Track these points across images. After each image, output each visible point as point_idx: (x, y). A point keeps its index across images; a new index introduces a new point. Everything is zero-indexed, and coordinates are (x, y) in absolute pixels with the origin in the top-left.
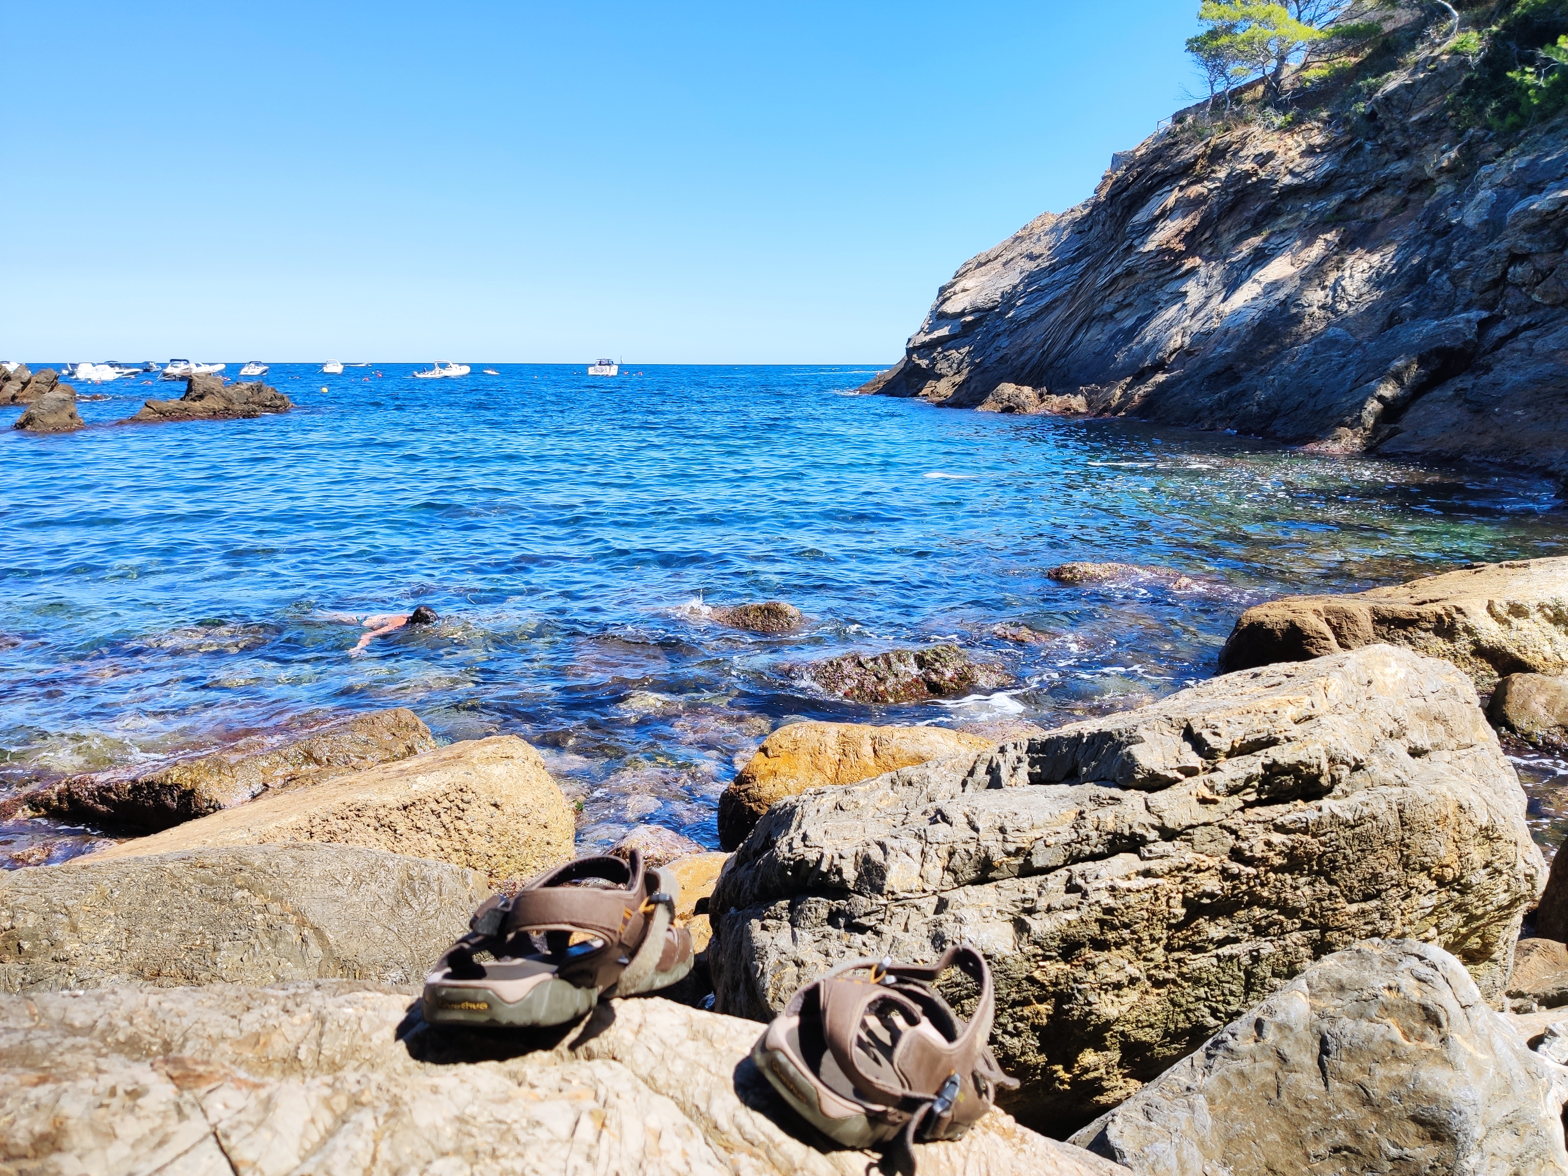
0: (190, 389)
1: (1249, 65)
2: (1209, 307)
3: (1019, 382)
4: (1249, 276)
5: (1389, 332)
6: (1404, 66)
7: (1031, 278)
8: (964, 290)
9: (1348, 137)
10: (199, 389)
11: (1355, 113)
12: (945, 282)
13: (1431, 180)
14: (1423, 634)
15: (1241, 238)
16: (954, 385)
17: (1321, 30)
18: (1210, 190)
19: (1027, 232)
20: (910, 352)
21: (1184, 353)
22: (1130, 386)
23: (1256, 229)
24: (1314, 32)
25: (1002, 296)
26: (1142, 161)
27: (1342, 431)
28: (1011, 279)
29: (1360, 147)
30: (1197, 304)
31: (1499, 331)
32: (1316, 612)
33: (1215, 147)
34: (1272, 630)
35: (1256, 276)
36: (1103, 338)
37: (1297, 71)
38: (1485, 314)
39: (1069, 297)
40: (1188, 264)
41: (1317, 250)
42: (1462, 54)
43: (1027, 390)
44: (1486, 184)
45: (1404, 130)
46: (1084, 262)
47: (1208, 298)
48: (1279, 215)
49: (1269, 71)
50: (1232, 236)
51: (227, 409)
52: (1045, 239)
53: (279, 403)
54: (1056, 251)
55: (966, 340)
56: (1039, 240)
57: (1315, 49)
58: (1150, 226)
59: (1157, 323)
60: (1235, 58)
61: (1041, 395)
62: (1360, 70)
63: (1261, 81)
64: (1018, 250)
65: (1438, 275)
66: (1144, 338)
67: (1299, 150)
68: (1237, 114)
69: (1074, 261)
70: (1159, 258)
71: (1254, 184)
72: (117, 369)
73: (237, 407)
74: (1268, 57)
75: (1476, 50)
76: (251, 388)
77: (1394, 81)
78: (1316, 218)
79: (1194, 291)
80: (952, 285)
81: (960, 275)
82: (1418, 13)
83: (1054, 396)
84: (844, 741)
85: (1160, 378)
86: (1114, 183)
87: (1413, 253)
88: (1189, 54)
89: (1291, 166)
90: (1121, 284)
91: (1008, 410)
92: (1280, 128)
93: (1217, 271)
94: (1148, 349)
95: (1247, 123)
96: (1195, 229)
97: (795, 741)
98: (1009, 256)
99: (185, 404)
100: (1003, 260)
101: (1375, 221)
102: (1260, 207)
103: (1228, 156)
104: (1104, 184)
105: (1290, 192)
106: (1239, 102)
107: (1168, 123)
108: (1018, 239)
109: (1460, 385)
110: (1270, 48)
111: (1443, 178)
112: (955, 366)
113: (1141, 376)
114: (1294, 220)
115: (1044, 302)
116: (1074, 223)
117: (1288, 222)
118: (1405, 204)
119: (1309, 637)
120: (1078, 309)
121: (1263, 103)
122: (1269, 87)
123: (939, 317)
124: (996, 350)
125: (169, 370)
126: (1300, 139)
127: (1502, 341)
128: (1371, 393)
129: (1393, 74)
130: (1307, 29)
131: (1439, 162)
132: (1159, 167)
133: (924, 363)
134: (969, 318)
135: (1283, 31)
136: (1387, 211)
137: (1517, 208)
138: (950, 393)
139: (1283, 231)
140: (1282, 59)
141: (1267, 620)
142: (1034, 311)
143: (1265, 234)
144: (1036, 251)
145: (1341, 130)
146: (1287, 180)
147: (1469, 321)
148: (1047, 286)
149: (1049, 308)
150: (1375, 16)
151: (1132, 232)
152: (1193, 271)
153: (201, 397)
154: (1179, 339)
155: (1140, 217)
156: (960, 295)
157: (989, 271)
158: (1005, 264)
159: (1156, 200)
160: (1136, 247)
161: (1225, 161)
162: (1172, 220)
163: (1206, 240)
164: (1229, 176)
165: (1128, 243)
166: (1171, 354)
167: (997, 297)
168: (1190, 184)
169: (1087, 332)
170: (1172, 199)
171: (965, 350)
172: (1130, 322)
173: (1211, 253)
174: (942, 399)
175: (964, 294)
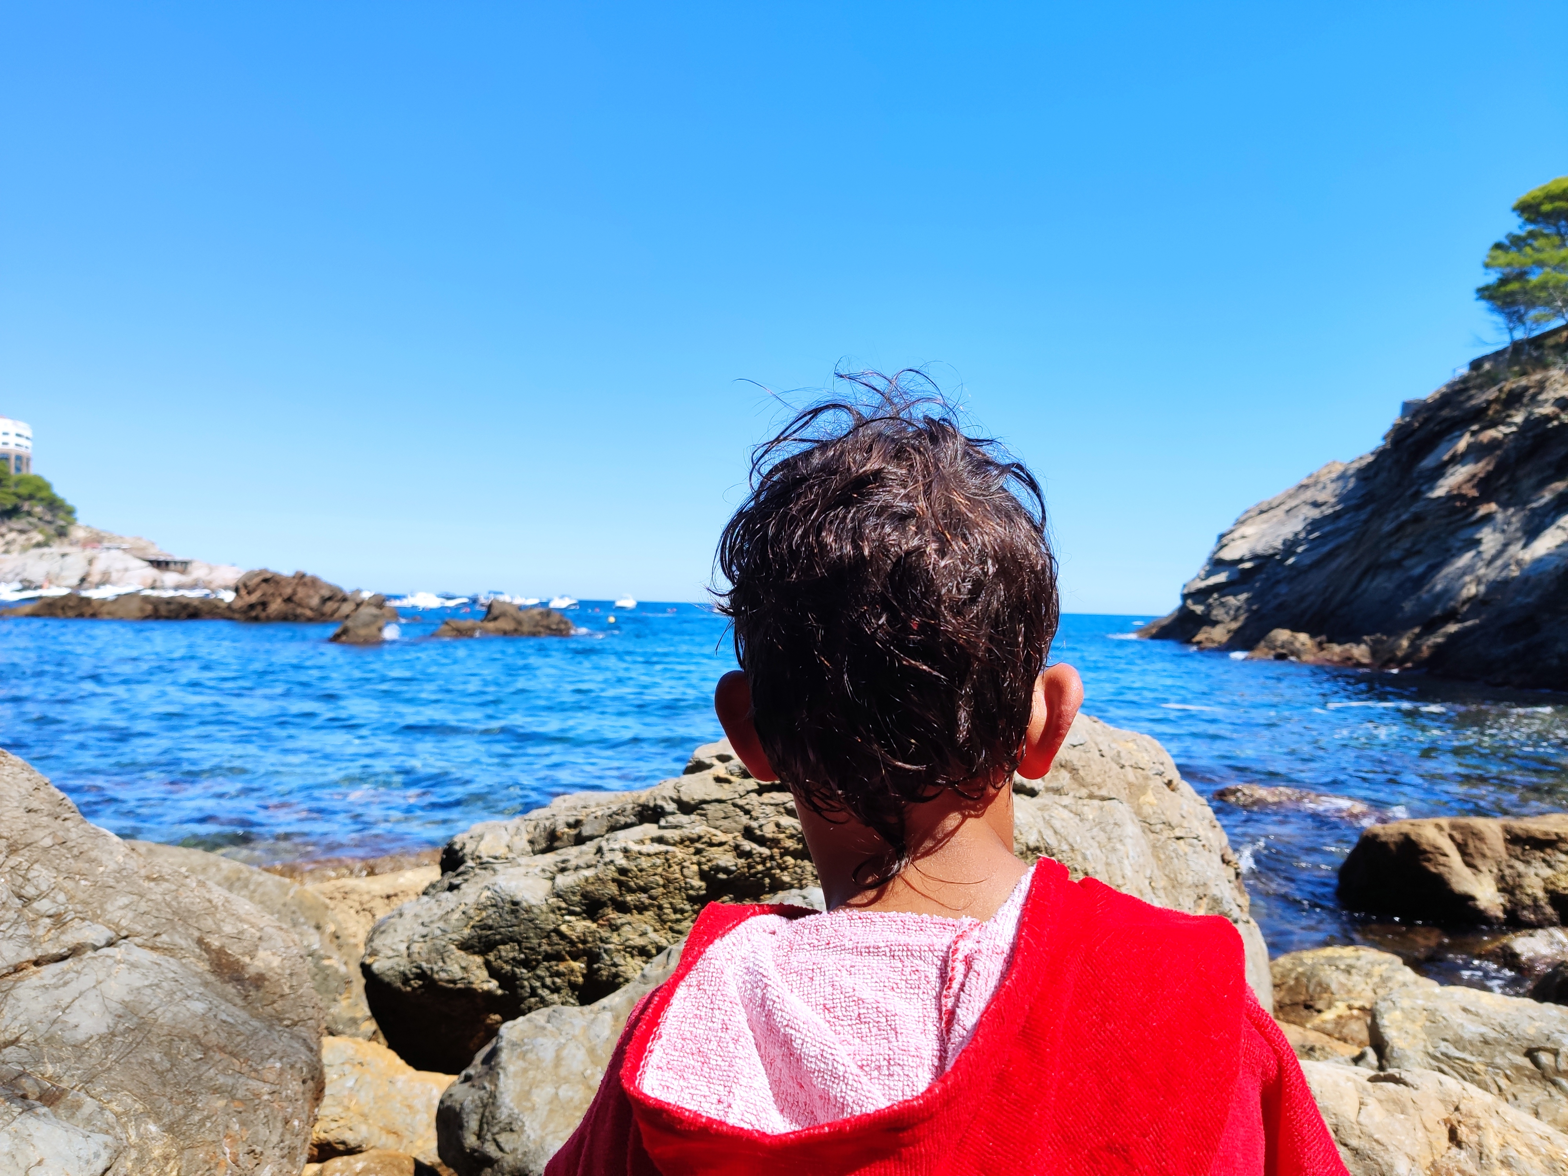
0: (487, 614)
1: (1548, 312)
2: (1506, 555)
3: (1296, 628)
4: (1552, 522)
7: (1314, 525)
8: (1243, 537)
10: (497, 614)
12: (1224, 529)
14: (1563, 857)
15: (1543, 483)
16: (1229, 632)
18: (1506, 435)
19: (1312, 480)
20: (1185, 597)
21: (1479, 602)
22: (1419, 636)
25: (1283, 543)
26: (1432, 406)
28: (1295, 526)
30: (1493, 551)
32: (1439, 828)
33: (1510, 392)
35: (1561, 523)
36: (1390, 586)
39: (1353, 544)
40: (1483, 510)
43: (1303, 637)
46: (1369, 509)
47: (1506, 546)
50: (1533, 481)
52: (1331, 487)
54: (1342, 498)
55: (1244, 587)
56: (1324, 487)
58: (1440, 471)
59: (1449, 570)
60: (1531, 304)
61: (1320, 643)
63: (1566, 327)
64: (1303, 497)
66: (1434, 586)
68: (1537, 358)
69: (1358, 508)
70: (1451, 504)
71: (1555, 427)
79: (1489, 538)
80: (1231, 532)
81: (1240, 523)
83: (1334, 645)
85: (1452, 628)
86: (1403, 430)
88: (1481, 302)
90: (1409, 531)
91: (1281, 657)
93: (1516, 517)
94: (1439, 597)
95: (1546, 367)
96: (1489, 475)
98: (1293, 503)
99: (484, 623)
100: (1286, 507)
103: (1525, 400)
104: (1392, 431)
106: (1540, 348)
107: (1465, 370)
108: (1303, 487)
112: (1232, 612)
113: (1431, 626)
115: (1326, 549)
116: (1359, 469)
120: (1362, 556)
121: (1563, 348)
123: (1217, 564)
124: (1275, 597)
132: (1445, 413)
133: (1199, 609)
134: (1248, 565)
138: (1225, 638)
141: (1381, 832)
142: (1314, 558)
144: (1321, 497)
148: (1330, 533)
149: (1331, 555)
151: (1419, 478)
152: (1488, 518)
154: (1474, 586)
155: (1428, 462)
156: (1239, 542)
157: (1271, 519)
158: (1288, 511)
159: (1443, 446)
160: (1424, 493)
161: (1522, 405)
162: (1463, 466)
163: (1503, 485)
164: (1527, 420)
165: (1413, 489)
166: (1464, 603)
167: (1278, 544)
168: (1483, 429)
169: (1373, 579)
170: (1462, 445)
171: (1243, 596)
172: (1419, 570)
173: (1509, 499)
174: (1216, 645)
175: (1243, 541)
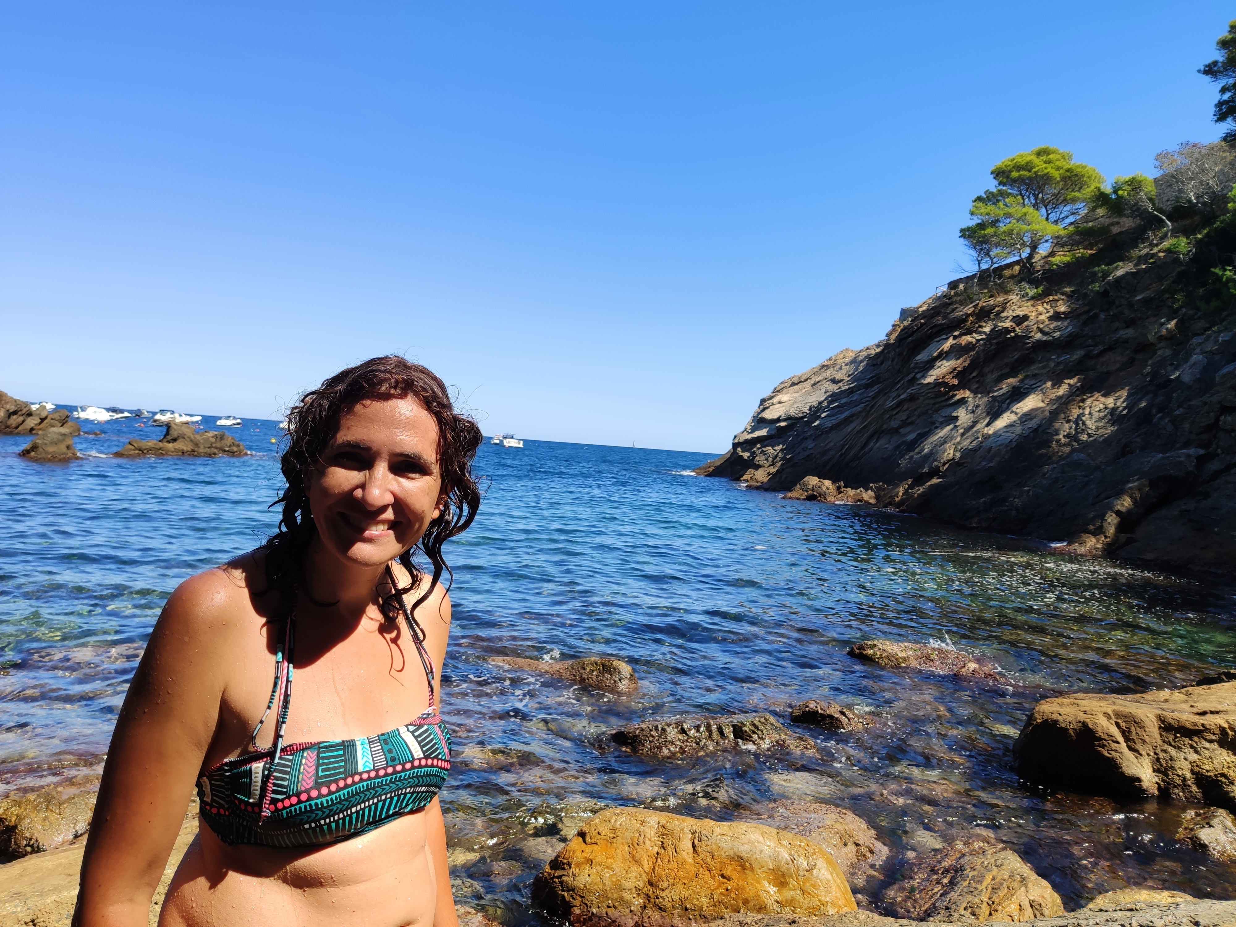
0: (167, 433)
1: (1008, 250)
2: (975, 429)
3: (822, 476)
4: (1008, 408)
5: (1122, 460)
6: (1130, 259)
7: (834, 397)
8: (780, 403)
9: (1086, 308)
10: (174, 433)
11: (1092, 291)
12: (766, 395)
13: (1152, 344)
14: (1207, 745)
15: (1000, 379)
16: (769, 474)
17: (1064, 228)
18: (978, 341)
19: (831, 362)
20: (735, 446)
21: (954, 464)
22: (911, 487)
23: (1013, 374)
24: (1059, 229)
25: (810, 409)
26: (924, 315)
27: (1085, 536)
28: (817, 397)
29: (1096, 316)
30: (966, 426)
31: (1214, 466)
32: (1106, 714)
33: (982, 308)
34: (1065, 730)
35: (1014, 409)
36: (890, 447)
37: (1046, 257)
38: (1201, 452)
39: (864, 414)
40: (960, 395)
41: (1063, 390)
42: (1175, 252)
43: (828, 483)
44: (1198, 351)
45: (1131, 306)
46: (876, 388)
47: (975, 423)
48: (1031, 362)
49: (1025, 255)
50: (994, 376)
51: (193, 451)
52: (846, 369)
53: (235, 449)
54: (854, 378)
55: (780, 440)
56: (841, 368)
57: (1059, 242)
58: (930, 364)
59: (933, 438)
60: (997, 245)
61: (839, 488)
62: (1094, 260)
63: (1017, 263)
64: (824, 375)
65: (1161, 418)
66: (923, 450)
67: (1048, 315)
68: (999, 285)
69: (867, 386)
70: (936, 389)
71: (1012, 337)
72: (111, 414)
73: (201, 450)
74: (1024, 245)
75: (1185, 250)
76: (216, 436)
77: (1122, 269)
78: (1061, 367)
79: (963, 416)
80: (771, 398)
81: (777, 391)
82: (1138, 221)
83: (849, 489)
84: (664, 833)
85: (935, 481)
86: (902, 330)
87: (1140, 400)
88: (962, 239)
89: (1041, 326)
90: (905, 407)
91: (811, 498)
92: (1033, 298)
93: (983, 401)
94: (927, 458)
95: (1007, 292)
96: (965, 369)
97: (614, 829)
98: (817, 379)
99: (161, 445)
100: (812, 382)
101: (1108, 373)
102: (1017, 355)
103: (992, 316)
104: (894, 330)
105: (1040, 345)
106: (1000, 277)
107: (945, 288)
108: (824, 367)
109: (1184, 507)
110: (1025, 239)
111: (1162, 344)
112: (770, 459)
113: (920, 479)
114: (1044, 367)
115: (843, 416)
116: (868, 357)
117: (1039, 368)
118: (1132, 362)
119: (1100, 739)
120: (870, 423)
121: (1019, 279)
122: (1024, 267)
123: (759, 422)
124: (804, 450)
125: (158, 417)
126: (1048, 307)
127: (1217, 474)
128: (1111, 508)
129: (1120, 264)
130: (1054, 228)
131: (1159, 331)
132: (939, 320)
133: (746, 455)
134: (783, 424)
135: (1036, 227)
136: (1118, 366)
137: (1225, 370)
138: (766, 480)
139: (1035, 376)
140: (1034, 247)
141: (1060, 718)
142: (834, 422)
143: (1020, 377)
144: (838, 377)
145: (1080, 302)
146: (1038, 336)
147: (1188, 456)
148: (846, 404)
149: (847, 421)
150: (1107, 221)
151: (915, 368)
152: (962, 402)
153: (174, 440)
154: (952, 452)
155: (922, 357)
156: (777, 406)
157: (801, 390)
158: (813, 385)
159: (933, 346)
160: (918, 379)
161: (990, 319)
162: (948, 360)
163: (974, 377)
164: (992, 330)
165: (911, 376)
166: (944, 464)
167: (806, 409)
168: (961, 335)
169: (877, 442)
170: (947, 345)
171: (779, 448)
172: (911, 437)
173: (978, 388)
174: (759, 484)
175: (780, 405)
